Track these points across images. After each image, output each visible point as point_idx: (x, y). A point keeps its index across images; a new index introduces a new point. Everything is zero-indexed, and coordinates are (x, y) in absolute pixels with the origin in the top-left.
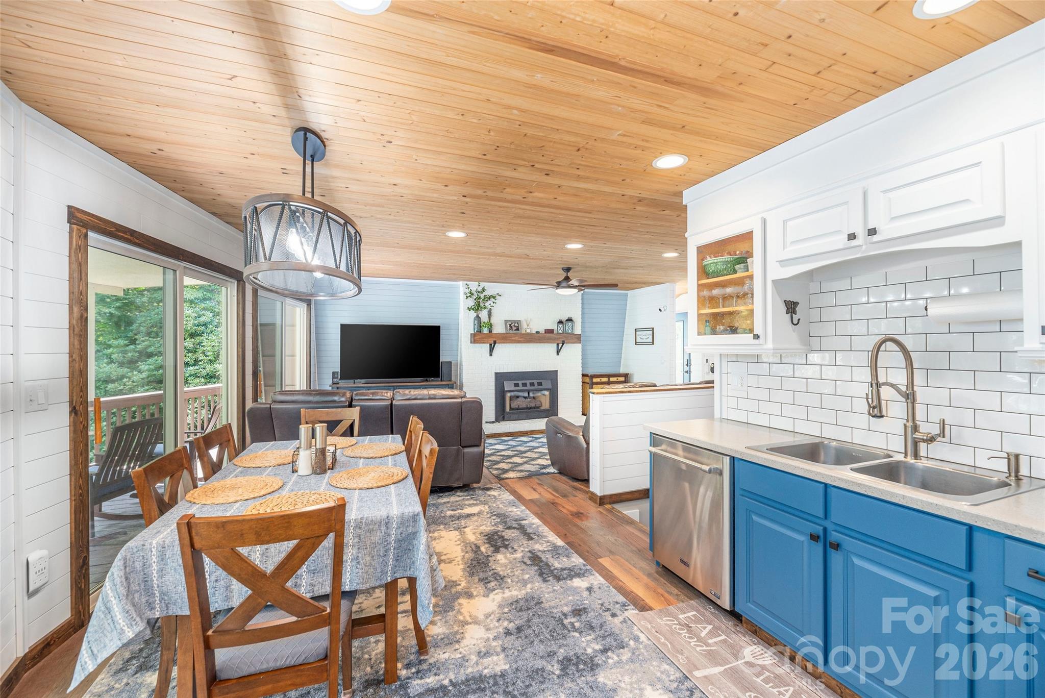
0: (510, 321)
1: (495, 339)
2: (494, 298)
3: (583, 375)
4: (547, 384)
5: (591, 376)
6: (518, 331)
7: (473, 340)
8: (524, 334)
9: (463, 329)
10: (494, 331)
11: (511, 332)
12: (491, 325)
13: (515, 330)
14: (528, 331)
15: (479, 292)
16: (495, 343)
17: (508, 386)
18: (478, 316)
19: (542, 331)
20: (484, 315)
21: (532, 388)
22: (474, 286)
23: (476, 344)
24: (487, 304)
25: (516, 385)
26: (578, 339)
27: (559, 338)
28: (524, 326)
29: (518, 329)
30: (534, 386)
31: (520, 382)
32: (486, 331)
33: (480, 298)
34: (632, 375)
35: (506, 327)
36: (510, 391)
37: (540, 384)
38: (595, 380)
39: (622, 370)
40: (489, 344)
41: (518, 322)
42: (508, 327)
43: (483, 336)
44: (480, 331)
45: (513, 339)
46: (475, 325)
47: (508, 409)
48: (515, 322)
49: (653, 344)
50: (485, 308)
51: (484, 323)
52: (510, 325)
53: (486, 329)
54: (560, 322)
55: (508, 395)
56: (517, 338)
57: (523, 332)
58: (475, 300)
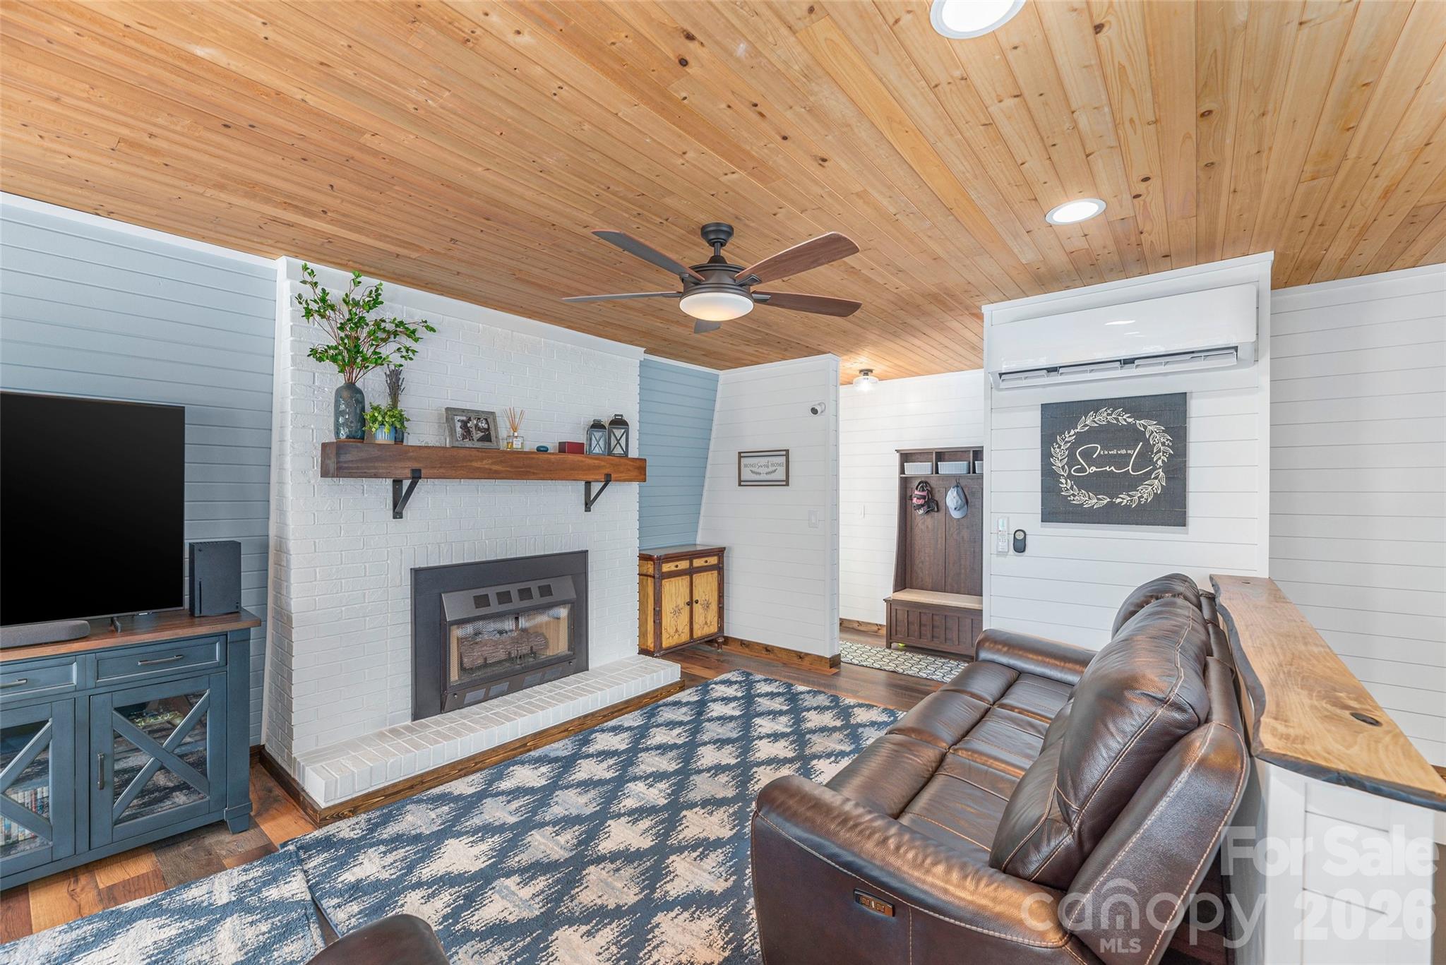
0: (463, 411)
1: (416, 465)
2: (412, 334)
3: (644, 558)
4: (563, 588)
5: (659, 558)
6: (487, 444)
7: (332, 465)
8: (504, 452)
9: (289, 429)
10: (411, 440)
11: (468, 443)
12: (402, 419)
13: (480, 440)
14: (517, 445)
15: (356, 304)
16: (416, 476)
17: (455, 605)
18: (351, 386)
19: (552, 445)
20: (373, 383)
21: (526, 603)
22: (337, 282)
23: (342, 481)
24: (387, 350)
25: (481, 601)
26: (638, 470)
27: (599, 467)
28: (503, 430)
29: (487, 438)
30: (531, 597)
31: (492, 592)
32: (383, 436)
33: (361, 322)
34: (730, 548)
35: (452, 431)
36: (461, 622)
37: (546, 591)
38: (667, 567)
39: (703, 539)
40: (389, 482)
41: (489, 417)
42: (459, 430)
43: (375, 452)
44: (360, 435)
45: (475, 464)
46: (338, 413)
47: (454, 675)
48: (479, 415)
49: (787, 485)
50: (379, 360)
51: (377, 408)
52: (464, 424)
53: (386, 429)
54: (597, 425)
55: (457, 633)
56: (486, 464)
57: (503, 446)
58: (342, 328)
